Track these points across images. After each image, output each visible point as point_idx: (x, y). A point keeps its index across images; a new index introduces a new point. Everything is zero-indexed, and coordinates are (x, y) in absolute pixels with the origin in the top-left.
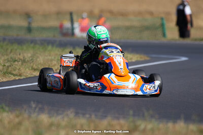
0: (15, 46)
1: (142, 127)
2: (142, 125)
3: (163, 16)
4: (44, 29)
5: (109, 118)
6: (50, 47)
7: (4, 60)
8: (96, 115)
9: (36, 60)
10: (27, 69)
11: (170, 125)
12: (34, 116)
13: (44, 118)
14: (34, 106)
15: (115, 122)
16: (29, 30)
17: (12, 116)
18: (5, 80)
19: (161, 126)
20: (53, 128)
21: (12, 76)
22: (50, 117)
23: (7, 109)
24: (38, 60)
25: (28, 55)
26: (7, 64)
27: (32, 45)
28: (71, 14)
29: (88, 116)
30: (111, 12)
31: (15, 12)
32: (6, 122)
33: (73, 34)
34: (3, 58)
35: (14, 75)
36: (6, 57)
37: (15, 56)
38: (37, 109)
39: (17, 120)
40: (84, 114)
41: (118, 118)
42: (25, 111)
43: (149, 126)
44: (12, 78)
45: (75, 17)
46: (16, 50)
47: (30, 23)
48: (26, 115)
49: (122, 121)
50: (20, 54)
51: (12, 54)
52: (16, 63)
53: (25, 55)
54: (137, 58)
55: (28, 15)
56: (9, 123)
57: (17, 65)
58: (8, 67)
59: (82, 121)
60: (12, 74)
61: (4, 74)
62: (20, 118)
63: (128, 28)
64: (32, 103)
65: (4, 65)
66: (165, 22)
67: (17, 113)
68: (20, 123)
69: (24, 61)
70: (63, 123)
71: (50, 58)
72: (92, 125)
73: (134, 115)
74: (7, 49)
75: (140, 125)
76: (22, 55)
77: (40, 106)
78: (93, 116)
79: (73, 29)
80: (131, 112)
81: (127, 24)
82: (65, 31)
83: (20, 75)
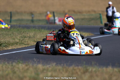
0: (26, 30)
1: (90, 70)
2: (90, 69)
3: (101, 12)
4: (40, 20)
5: (73, 66)
6: (43, 30)
7: (20, 37)
8: (67, 65)
9: (36, 37)
10: (32, 42)
11: (104, 69)
12: (35, 65)
13: (40, 66)
14: (35, 60)
15: (76, 68)
16: (32, 21)
17: (24, 66)
18: (20, 47)
19: (100, 69)
20: (45, 71)
21: (24, 45)
22: (43, 66)
23: (21, 62)
24: (37, 36)
25: (32, 34)
26: (21, 39)
27: (34, 29)
28: (53, 13)
29: (62, 65)
30: (74, 11)
31: (25, 12)
32: (21, 68)
33: (55, 23)
34: (19, 36)
35: (25, 45)
36: (21, 36)
37: (25, 35)
38: (37, 62)
39: (26, 68)
40: (60, 64)
41: (78, 66)
42: (31, 63)
43: (94, 69)
44: (24, 46)
45: (55, 14)
46: (26, 32)
47: (33, 18)
48: (31, 65)
49: (80, 67)
50: (28, 34)
51: (24, 33)
52: (26, 38)
53: (31, 34)
54: (88, 34)
55: (32, 14)
56: (23, 69)
57: (26, 39)
58: (22, 40)
59: (60, 67)
60: (24, 44)
61: (20, 44)
62: (28, 66)
63: (83, 19)
64: (34, 59)
65: (20, 40)
66: (102, 16)
67: (27, 64)
68: (28, 69)
69: (30, 37)
70: (50, 69)
71: (43, 35)
72: (65, 69)
73: (86, 64)
74: (21, 31)
75: (89, 69)
76: (29, 34)
77: (38, 60)
78: (65, 65)
79: (55, 20)
80: (85, 63)
81: (82, 17)
82: (51, 21)
83: (28, 45)
